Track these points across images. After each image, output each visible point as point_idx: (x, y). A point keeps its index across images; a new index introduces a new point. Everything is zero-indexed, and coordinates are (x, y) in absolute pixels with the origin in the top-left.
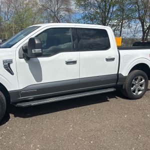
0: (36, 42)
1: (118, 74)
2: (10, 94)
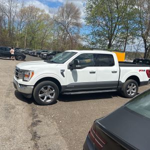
1: (119, 81)
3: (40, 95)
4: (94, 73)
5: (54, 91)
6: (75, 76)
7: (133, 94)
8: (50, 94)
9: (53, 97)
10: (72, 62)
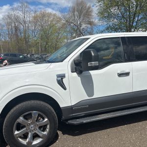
0: (93, 54)
2: (62, 111)
3: (16, 132)
4: (127, 74)
5: (46, 120)
6: (88, 84)
8: (40, 128)
9: (45, 133)
10: (77, 57)
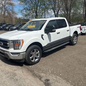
3: (31, 58)
5: (38, 52)
7: (75, 42)
